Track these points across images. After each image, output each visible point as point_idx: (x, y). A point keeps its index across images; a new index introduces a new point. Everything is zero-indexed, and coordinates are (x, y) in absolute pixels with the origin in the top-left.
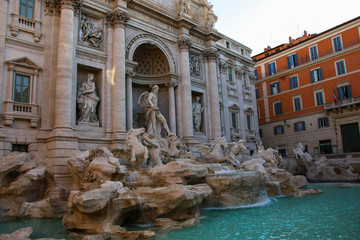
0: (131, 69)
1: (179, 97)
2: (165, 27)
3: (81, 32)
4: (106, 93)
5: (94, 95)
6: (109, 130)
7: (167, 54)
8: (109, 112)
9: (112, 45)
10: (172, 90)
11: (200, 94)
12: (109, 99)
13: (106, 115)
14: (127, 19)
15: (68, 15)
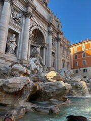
0: (31, 37)
1: (47, 52)
2: (44, 25)
3: (12, 16)
4: (20, 44)
5: (15, 43)
6: (19, 59)
7: (44, 35)
8: (20, 51)
9: (25, 25)
10: (45, 49)
11: (54, 53)
12: (21, 46)
13: (19, 52)
14: (32, 16)
15: (7, 5)
